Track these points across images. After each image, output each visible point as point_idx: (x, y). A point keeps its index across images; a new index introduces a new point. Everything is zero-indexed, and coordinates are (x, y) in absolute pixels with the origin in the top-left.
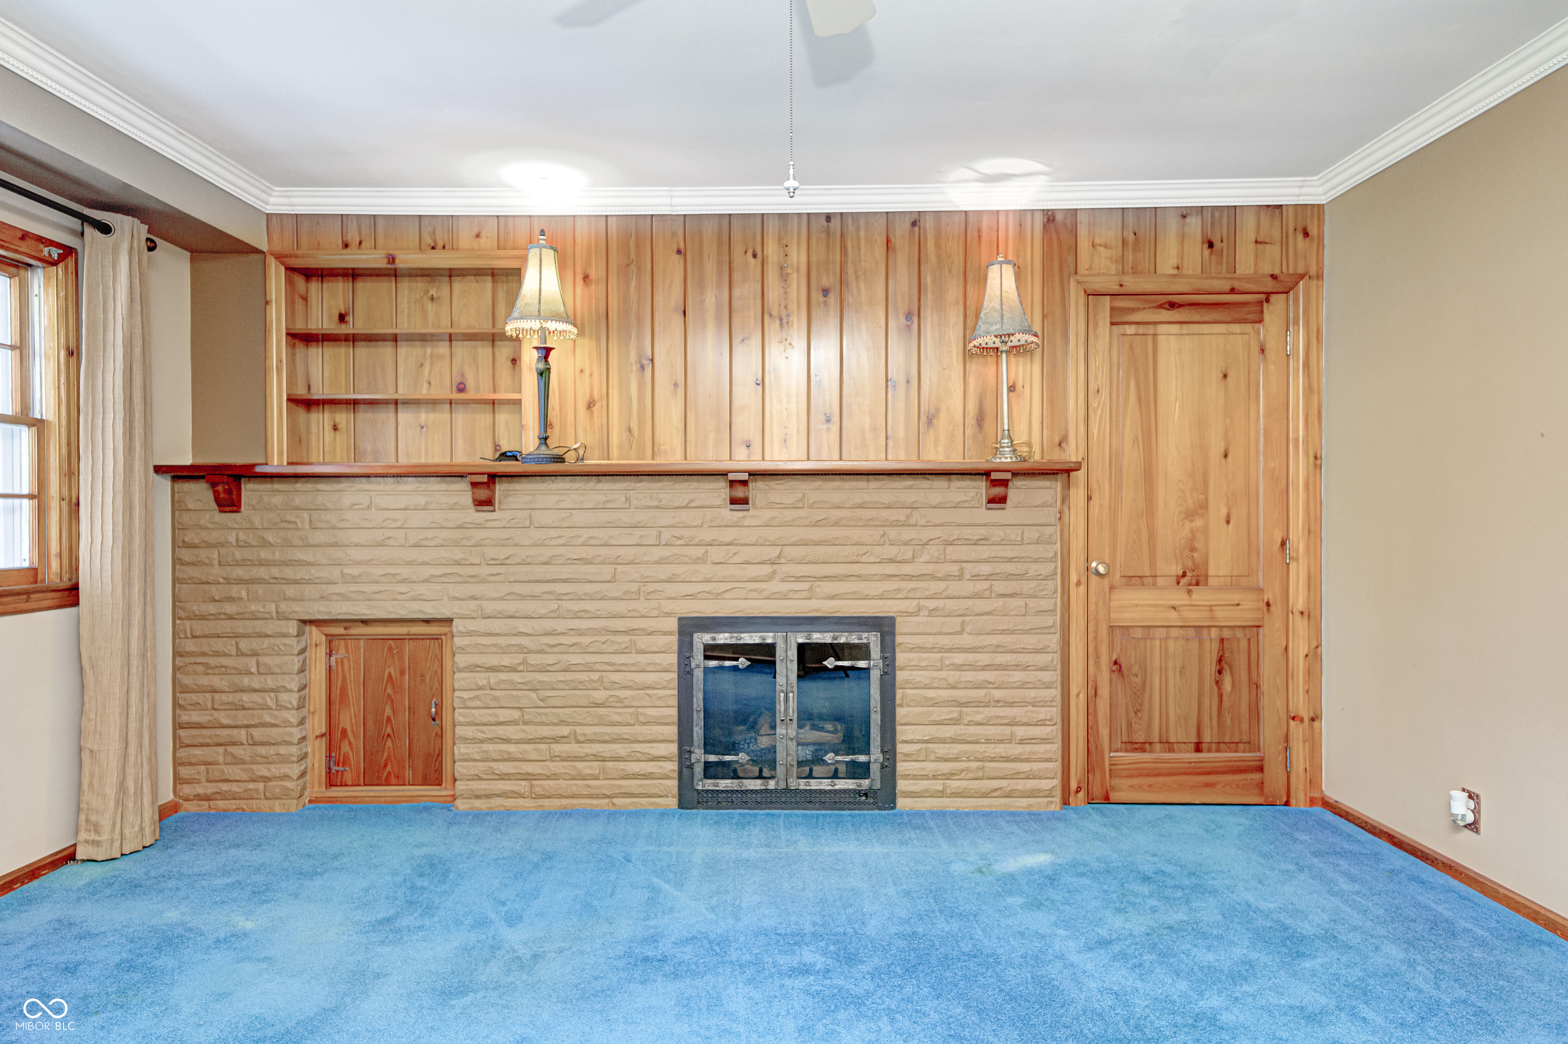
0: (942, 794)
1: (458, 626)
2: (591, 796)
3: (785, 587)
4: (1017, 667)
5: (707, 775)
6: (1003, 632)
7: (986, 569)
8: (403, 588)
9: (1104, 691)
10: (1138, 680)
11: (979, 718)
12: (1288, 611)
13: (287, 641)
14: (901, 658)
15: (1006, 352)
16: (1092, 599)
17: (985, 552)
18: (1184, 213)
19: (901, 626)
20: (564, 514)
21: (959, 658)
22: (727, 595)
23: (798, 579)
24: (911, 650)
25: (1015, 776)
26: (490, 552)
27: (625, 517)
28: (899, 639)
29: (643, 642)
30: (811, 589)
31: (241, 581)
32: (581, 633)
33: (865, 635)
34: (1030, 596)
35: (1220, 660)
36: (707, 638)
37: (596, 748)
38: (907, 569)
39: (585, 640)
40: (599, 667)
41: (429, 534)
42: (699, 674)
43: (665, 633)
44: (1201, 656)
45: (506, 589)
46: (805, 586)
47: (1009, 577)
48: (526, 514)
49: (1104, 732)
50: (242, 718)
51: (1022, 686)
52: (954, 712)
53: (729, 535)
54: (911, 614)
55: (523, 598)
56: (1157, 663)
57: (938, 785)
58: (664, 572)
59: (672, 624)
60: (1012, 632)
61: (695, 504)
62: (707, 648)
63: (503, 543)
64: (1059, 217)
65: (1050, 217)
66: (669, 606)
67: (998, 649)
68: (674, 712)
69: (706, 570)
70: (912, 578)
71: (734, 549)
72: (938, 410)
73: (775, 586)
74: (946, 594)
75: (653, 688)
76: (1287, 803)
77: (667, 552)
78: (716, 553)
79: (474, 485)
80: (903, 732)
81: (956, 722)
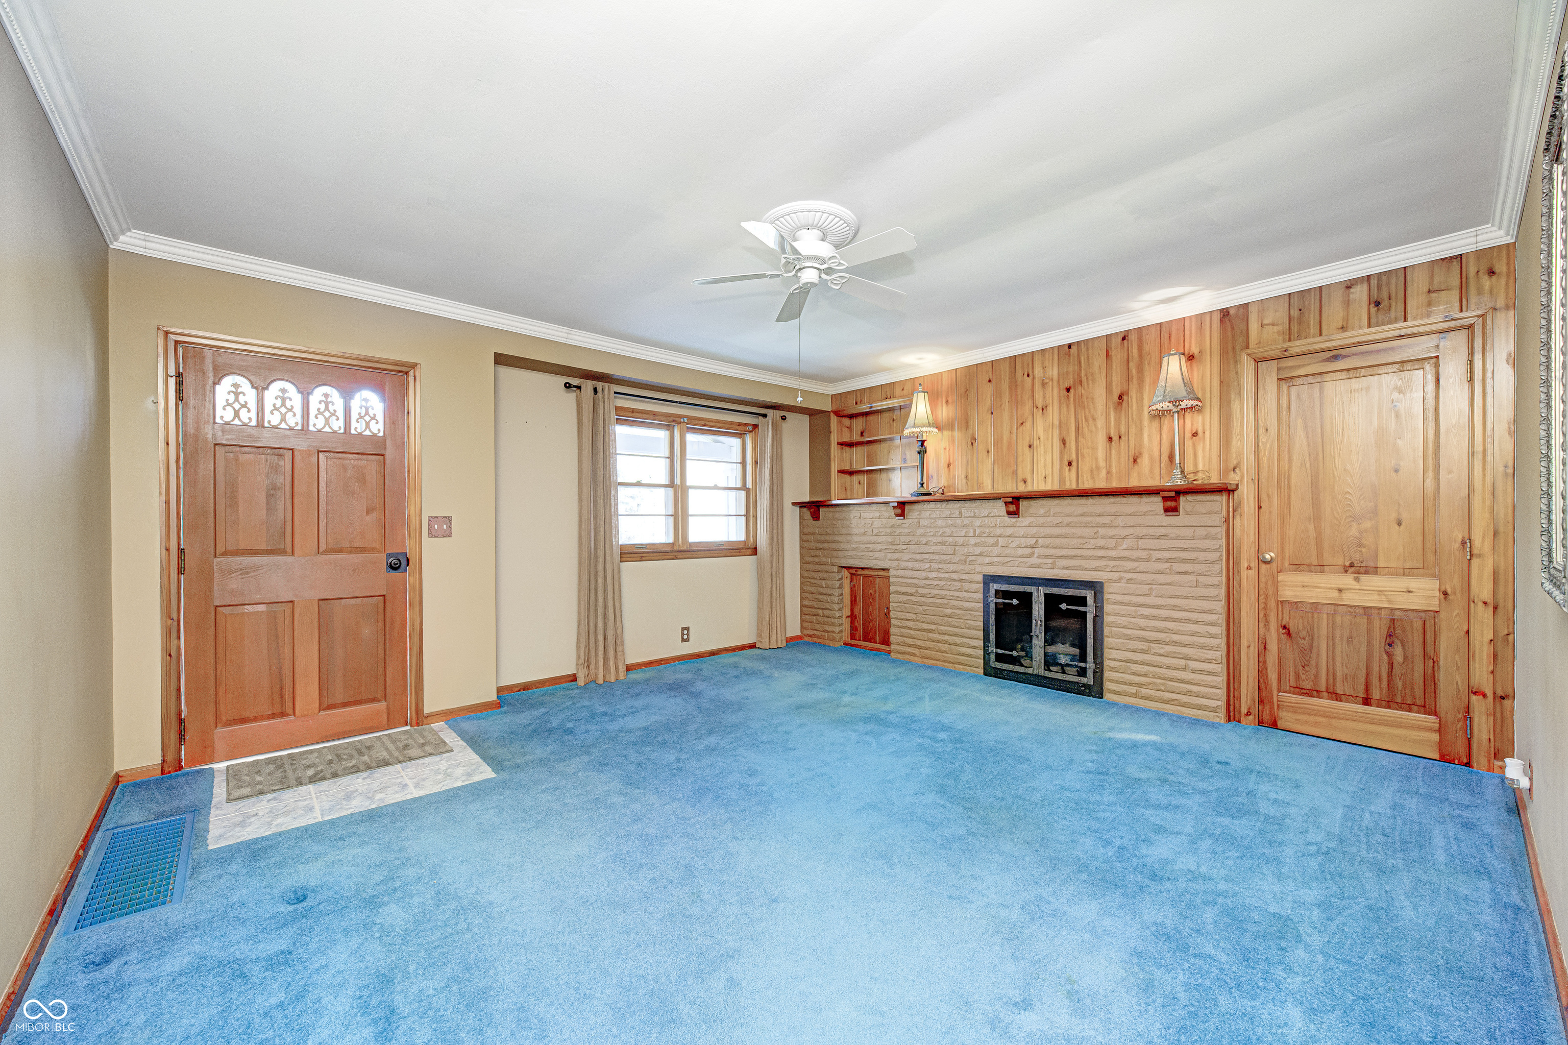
0: (1135, 695)
1: (892, 572)
2: (944, 661)
3: (1039, 561)
4: (1190, 621)
5: (996, 660)
6: (1179, 597)
7: (1167, 555)
8: (871, 554)
9: (1273, 646)
10: (1305, 643)
11: (1161, 651)
12: (1470, 601)
13: (834, 574)
14: (1107, 608)
15: (1178, 412)
16: (1262, 579)
17: (1165, 543)
18: (1349, 285)
19: (1107, 588)
20: (933, 521)
21: (1147, 611)
22: (1009, 564)
23: (1047, 557)
24: (1115, 603)
25: (1187, 693)
26: (903, 539)
27: (958, 521)
28: (1106, 596)
29: (967, 586)
30: (1054, 563)
31: (820, 549)
32: (941, 579)
33: (1084, 592)
34: (1200, 574)
35: (1390, 636)
36: (997, 586)
37: (946, 638)
38: (1112, 553)
39: (942, 583)
40: (947, 597)
41: (881, 530)
42: (992, 606)
43: (978, 583)
44: (1369, 631)
45: (909, 556)
46: (1050, 561)
47: (1184, 561)
48: (917, 520)
49: (1273, 676)
50: (820, 605)
51: (1194, 634)
52: (1144, 646)
53: (1009, 531)
54: (1115, 581)
55: (916, 561)
56: (1324, 631)
57: (1133, 690)
58: (978, 550)
59: (980, 578)
60: (1186, 598)
61: (992, 515)
62: (997, 592)
63: (908, 534)
64: (1232, 312)
65: (1225, 313)
66: (978, 569)
67: (1174, 608)
68: (981, 624)
69: (996, 550)
70: (1115, 559)
71: (1011, 539)
72: (1141, 454)
73: (1034, 560)
74: (1138, 570)
75: (971, 610)
76: (1467, 765)
77: (978, 540)
78: (1002, 541)
80: (1108, 653)
81: (1145, 652)
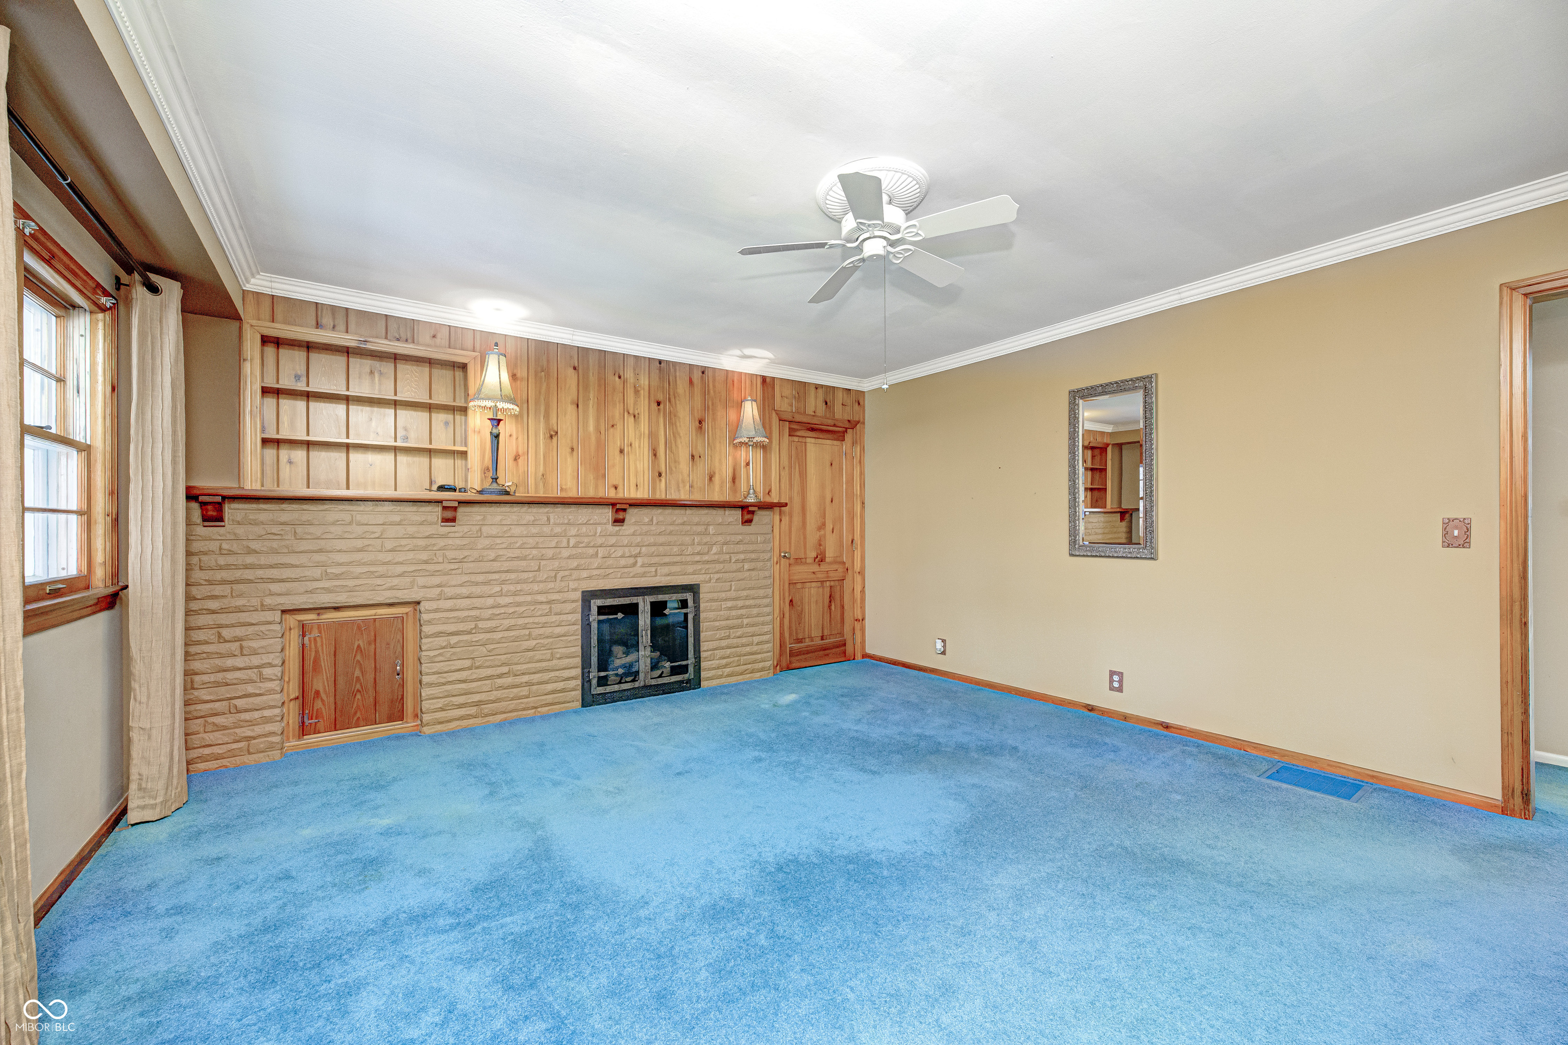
0: (721, 677)
1: (424, 606)
2: (524, 709)
3: (643, 570)
4: (755, 606)
5: (599, 685)
6: (749, 589)
7: (742, 556)
8: (379, 581)
9: (787, 615)
10: (800, 608)
11: (738, 634)
12: (854, 572)
13: (272, 627)
14: (702, 606)
15: (752, 446)
16: (782, 570)
17: (741, 547)
18: (817, 387)
19: (703, 589)
20: (505, 528)
21: (729, 604)
22: (610, 576)
23: (650, 565)
24: (707, 602)
25: (754, 662)
26: (451, 554)
27: (546, 529)
28: (701, 596)
29: (557, 607)
30: (656, 571)
31: (223, 582)
32: (519, 604)
33: (685, 595)
34: (760, 570)
35: (830, 597)
36: (600, 602)
37: (525, 678)
38: (706, 558)
39: (522, 609)
40: (528, 626)
41: (403, 542)
42: (594, 625)
43: (573, 601)
44: (823, 595)
45: (465, 578)
46: (653, 569)
47: (752, 560)
48: (478, 527)
49: (787, 635)
50: (224, 692)
51: (758, 615)
52: (727, 632)
53: (612, 540)
54: (707, 582)
55: (477, 584)
56: (807, 601)
57: (719, 672)
58: (574, 563)
59: (578, 595)
60: (753, 588)
61: (591, 522)
62: (600, 608)
63: (461, 548)
64: (768, 380)
65: (764, 379)
66: (572, 585)
67: (747, 598)
68: (579, 649)
69: (596, 563)
70: (708, 562)
71: (613, 549)
72: (714, 473)
73: (638, 569)
74: (723, 571)
75: (565, 636)
76: (854, 659)
77: (574, 551)
78: (602, 552)
79: (445, 508)
80: (704, 646)
81: (728, 637)
